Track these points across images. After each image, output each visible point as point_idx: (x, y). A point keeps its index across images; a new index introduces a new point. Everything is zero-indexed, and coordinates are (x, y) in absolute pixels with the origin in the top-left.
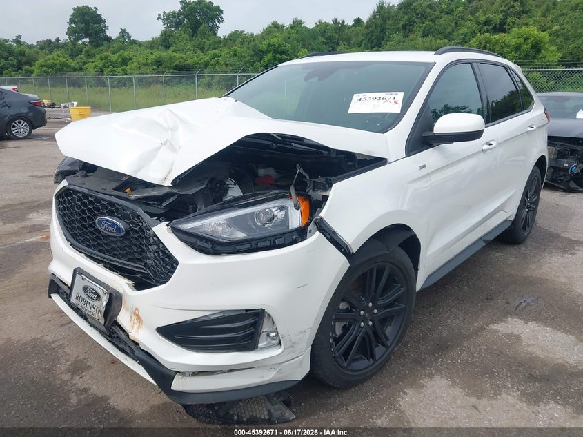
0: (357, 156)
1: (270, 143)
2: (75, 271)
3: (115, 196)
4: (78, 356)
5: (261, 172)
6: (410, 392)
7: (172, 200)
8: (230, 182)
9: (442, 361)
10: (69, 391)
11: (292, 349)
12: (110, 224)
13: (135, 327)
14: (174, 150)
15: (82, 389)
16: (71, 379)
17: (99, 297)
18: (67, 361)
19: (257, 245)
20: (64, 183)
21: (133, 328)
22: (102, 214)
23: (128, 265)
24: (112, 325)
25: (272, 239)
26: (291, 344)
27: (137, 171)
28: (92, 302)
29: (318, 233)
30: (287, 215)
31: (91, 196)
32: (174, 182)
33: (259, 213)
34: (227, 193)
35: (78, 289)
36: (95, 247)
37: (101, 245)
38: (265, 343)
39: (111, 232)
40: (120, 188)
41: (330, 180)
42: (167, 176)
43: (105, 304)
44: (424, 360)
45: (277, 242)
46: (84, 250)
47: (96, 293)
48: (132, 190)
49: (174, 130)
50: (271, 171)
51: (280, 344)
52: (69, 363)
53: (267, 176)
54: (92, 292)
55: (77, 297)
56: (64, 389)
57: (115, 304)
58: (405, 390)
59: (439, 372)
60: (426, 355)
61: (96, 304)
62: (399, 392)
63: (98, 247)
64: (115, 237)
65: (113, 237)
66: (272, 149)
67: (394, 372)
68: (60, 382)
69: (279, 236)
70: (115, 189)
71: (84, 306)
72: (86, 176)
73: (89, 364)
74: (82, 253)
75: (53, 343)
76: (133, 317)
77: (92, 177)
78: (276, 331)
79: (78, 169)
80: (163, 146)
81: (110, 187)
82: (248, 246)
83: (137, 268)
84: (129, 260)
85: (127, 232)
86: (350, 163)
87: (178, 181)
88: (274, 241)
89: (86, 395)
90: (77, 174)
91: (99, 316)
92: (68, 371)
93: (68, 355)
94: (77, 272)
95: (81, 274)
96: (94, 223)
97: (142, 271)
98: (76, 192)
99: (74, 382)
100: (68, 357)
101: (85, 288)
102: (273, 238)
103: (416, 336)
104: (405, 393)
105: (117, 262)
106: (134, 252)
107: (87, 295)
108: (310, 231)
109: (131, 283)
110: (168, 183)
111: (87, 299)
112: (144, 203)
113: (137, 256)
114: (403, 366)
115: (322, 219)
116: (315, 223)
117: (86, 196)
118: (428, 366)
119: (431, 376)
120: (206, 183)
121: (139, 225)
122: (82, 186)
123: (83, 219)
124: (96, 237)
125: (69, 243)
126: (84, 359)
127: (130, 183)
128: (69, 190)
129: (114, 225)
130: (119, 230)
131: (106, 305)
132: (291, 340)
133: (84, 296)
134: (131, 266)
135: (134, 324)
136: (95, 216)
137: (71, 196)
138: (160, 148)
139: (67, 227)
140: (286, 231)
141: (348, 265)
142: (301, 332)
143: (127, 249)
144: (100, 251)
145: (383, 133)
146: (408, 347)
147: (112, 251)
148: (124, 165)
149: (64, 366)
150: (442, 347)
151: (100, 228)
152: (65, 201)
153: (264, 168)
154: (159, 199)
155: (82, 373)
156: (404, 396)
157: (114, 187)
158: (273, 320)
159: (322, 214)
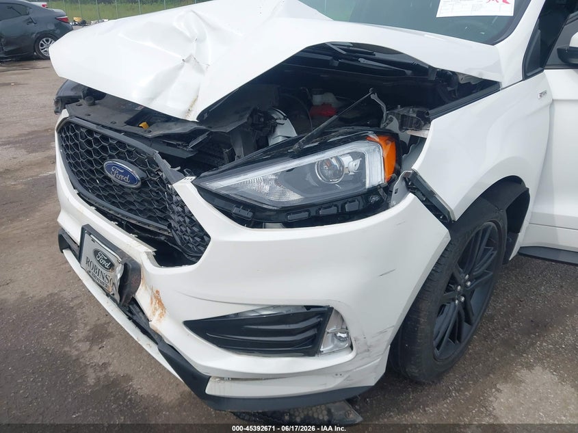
0: (460, 77)
1: (330, 58)
2: (83, 229)
3: (127, 134)
4: (98, 319)
5: (318, 99)
6: (505, 388)
7: (200, 139)
8: (278, 115)
9: (541, 345)
10: (86, 365)
11: (367, 353)
12: (122, 170)
13: (158, 313)
14: (200, 70)
15: (101, 364)
16: (90, 350)
17: (112, 266)
18: (86, 325)
19: (317, 212)
20: (65, 114)
21: (154, 315)
22: (111, 157)
23: (149, 225)
24: (130, 303)
25: (339, 204)
26: (366, 348)
27: (152, 99)
28: (104, 271)
29: (411, 196)
30: (362, 167)
31: (96, 132)
32: (201, 116)
33: (321, 163)
34: (274, 131)
35: (87, 251)
36: (106, 198)
37: (114, 197)
38: (331, 347)
39: (123, 181)
40: (133, 122)
41: (428, 114)
42: (191, 106)
43: (119, 276)
44: (518, 343)
45: (348, 208)
46: (94, 201)
47: (108, 260)
48: (150, 124)
49: (199, 40)
50: (330, 98)
51: (351, 347)
52: (88, 328)
53: (325, 105)
54: (104, 259)
55: (87, 262)
56: (80, 362)
57: (132, 278)
58: (498, 386)
59: (539, 360)
60: (519, 336)
61: (110, 274)
62: (491, 389)
63: (110, 198)
64: (130, 188)
65: (127, 188)
66: (334, 67)
67: (480, 358)
68: (76, 353)
69: (349, 200)
70: (128, 123)
71: (96, 275)
72: (94, 104)
73: (110, 330)
74: (91, 205)
75: (72, 301)
76: (154, 301)
77: (99, 106)
78: (346, 330)
79: (82, 95)
80: (185, 63)
81: (120, 120)
82: (304, 215)
83: (160, 229)
84: (150, 218)
85: (144, 183)
86: (449, 89)
87: (206, 116)
88: (343, 207)
89: (105, 373)
90: (81, 101)
91: (114, 290)
92: (87, 339)
93: (87, 317)
94: (87, 230)
95: (90, 234)
96: (102, 168)
97: (166, 233)
98: (78, 126)
99: (93, 353)
100: (87, 319)
101: (96, 252)
102: (342, 202)
103: (503, 307)
104: (498, 390)
105: (135, 219)
106: (155, 208)
107: (99, 261)
108: (397, 190)
109: (151, 250)
110: (193, 117)
111: (99, 267)
112: (164, 142)
113: (159, 214)
114: (491, 351)
115: (415, 174)
116: (404, 178)
117: (90, 132)
118: (524, 352)
119: (530, 367)
120: (248, 115)
121: (158, 174)
122: (86, 118)
123: (89, 162)
124: (107, 186)
125: (76, 192)
126: (105, 323)
127: (145, 116)
128: (70, 123)
129: (126, 173)
130: (133, 180)
131: (121, 278)
132: (366, 343)
133: (95, 263)
134: (153, 225)
135: (156, 309)
136: (104, 159)
137: (73, 131)
138: (181, 67)
139: (72, 170)
140: (361, 190)
141: (449, 239)
142: (381, 332)
143: (146, 204)
144: (113, 203)
145: (493, 44)
146: (493, 323)
147: (126, 205)
148: (136, 93)
149: (81, 331)
150: (538, 326)
151: (109, 175)
152: (67, 136)
153: (321, 93)
154: (185, 138)
155: (102, 342)
156: (498, 395)
157: (127, 119)
158: (342, 317)
159: (416, 166)
